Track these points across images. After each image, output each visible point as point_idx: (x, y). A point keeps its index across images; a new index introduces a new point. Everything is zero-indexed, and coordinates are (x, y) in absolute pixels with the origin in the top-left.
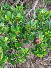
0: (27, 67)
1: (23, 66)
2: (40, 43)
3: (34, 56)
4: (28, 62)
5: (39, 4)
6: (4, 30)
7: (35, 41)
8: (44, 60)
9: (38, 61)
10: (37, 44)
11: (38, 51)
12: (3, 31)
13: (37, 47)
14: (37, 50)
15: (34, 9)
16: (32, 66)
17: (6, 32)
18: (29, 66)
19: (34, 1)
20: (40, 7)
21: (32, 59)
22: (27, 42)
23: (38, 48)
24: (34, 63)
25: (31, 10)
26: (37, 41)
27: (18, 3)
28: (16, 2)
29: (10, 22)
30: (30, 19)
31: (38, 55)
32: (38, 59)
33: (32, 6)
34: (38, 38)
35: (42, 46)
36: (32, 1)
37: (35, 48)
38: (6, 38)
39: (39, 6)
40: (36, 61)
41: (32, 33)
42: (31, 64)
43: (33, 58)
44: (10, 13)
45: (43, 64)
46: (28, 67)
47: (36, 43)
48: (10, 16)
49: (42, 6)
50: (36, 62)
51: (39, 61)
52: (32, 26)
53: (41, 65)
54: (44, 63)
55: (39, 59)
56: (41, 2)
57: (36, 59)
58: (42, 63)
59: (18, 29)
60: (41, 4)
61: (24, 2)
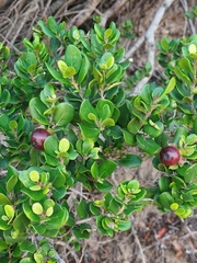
0: (119, 258)
1: (106, 256)
2: (182, 162)
3: (148, 220)
4: (126, 239)
5: (167, 21)
6: (54, 114)
7: (165, 157)
8: (187, 236)
9: (163, 236)
10: (171, 168)
11: (173, 192)
12: (51, 119)
13: (170, 179)
14: (169, 190)
15: (151, 40)
16: (139, 257)
17: (63, 122)
18: (127, 254)
19: (149, 8)
20: (173, 30)
21: (138, 231)
22: (132, 162)
23: (176, 181)
24: (147, 244)
25: (140, 42)
26: (173, 155)
27: (88, 14)
28: (82, 11)
29: (76, 86)
30: (136, 78)
31: (175, 206)
32: (163, 231)
33: (141, 29)
34: (174, 145)
35: (191, 174)
36: (139, 10)
37: (163, 181)
38: (65, 144)
39: (169, 29)
40: (157, 236)
41: (156, 127)
42: (135, 249)
43: (143, 225)
44: (78, 55)
45: (184, 250)
46: (123, 260)
47: (168, 164)
48: (78, 65)
49: (179, 27)
50: (155, 240)
51: (168, 237)
52: (158, 100)
53: (175, 252)
54: (186, 247)
55: (167, 232)
56: (177, 11)
57: (155, 231)
58: (177, 247)
59: (107, 111)
60: (174, 19)
61: (109, 13)
